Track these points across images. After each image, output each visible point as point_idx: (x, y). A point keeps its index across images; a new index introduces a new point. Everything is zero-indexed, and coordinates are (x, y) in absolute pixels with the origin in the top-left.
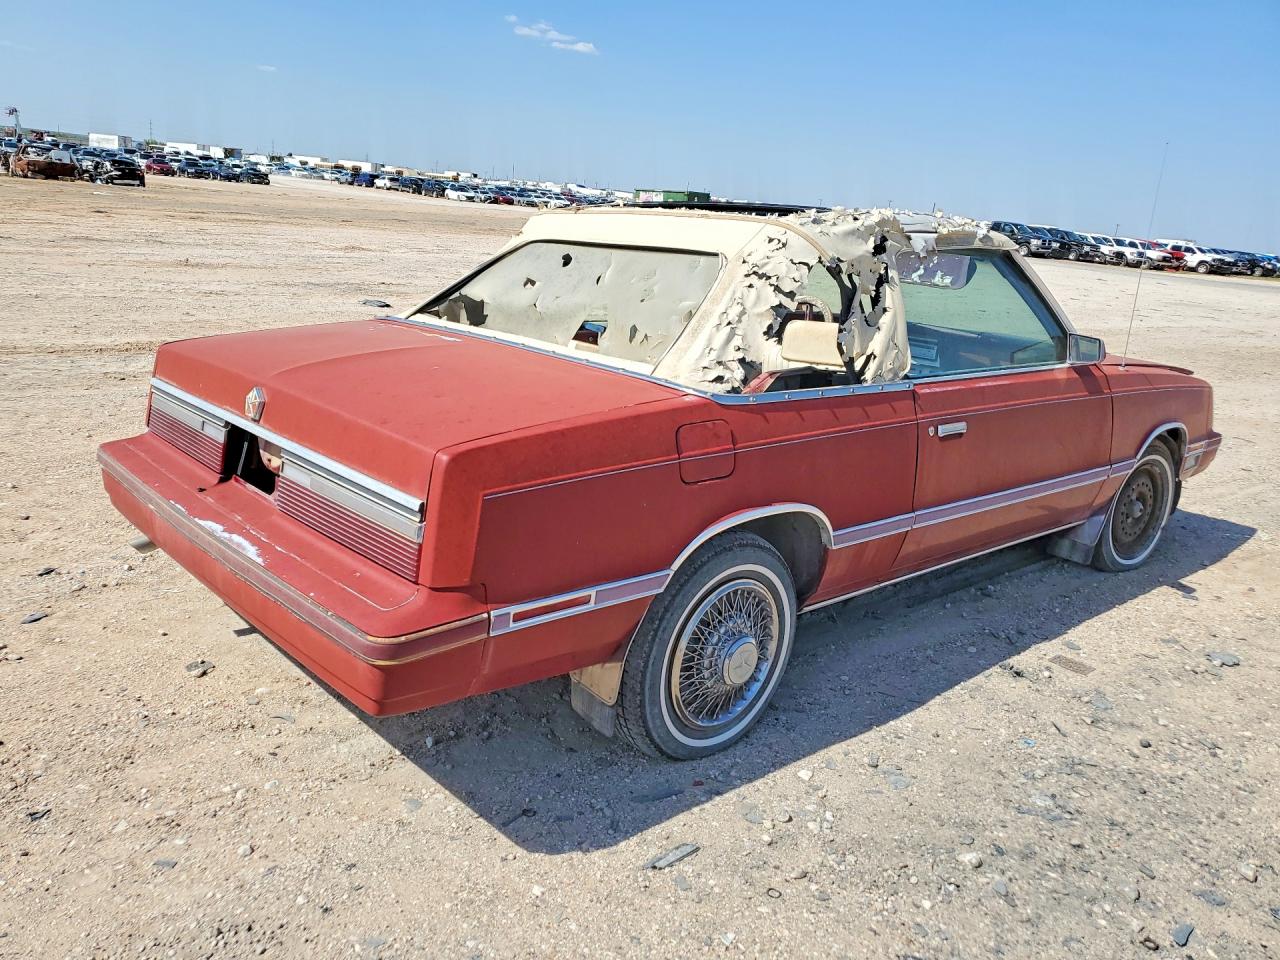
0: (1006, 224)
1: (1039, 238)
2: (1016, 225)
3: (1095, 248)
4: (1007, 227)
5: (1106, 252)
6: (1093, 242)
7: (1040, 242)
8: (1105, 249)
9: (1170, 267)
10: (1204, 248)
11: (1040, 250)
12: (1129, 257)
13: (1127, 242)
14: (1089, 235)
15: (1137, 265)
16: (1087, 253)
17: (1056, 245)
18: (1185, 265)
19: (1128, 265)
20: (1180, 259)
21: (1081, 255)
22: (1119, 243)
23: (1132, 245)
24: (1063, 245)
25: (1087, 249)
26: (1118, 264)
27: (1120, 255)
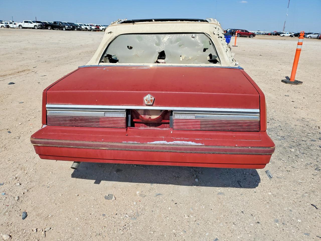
0: (57, 22)
1: (67, 25)
2: (60, 22)
3: (80, 27)
4: (58, 23)
5: (83, 28)
6: (79, 25)
7: (67, 26)
8: (83, 27)
9: (97, 30)
10: (102, 25)
11: (68, 28)
12: (88, 29)
13: (86, 25)
14: (78, 24)
15: (90, 30)
16: (79, 28)
17: (71, 27)
18: (100, 30)
19: (88, 31)
20: (99, 28)
21: (78, 29)
22: (85, 25)
23: (88, 25)
24: (73, 27)
25: (79, 27)
26: (86, 31)
27: (86, 28)
